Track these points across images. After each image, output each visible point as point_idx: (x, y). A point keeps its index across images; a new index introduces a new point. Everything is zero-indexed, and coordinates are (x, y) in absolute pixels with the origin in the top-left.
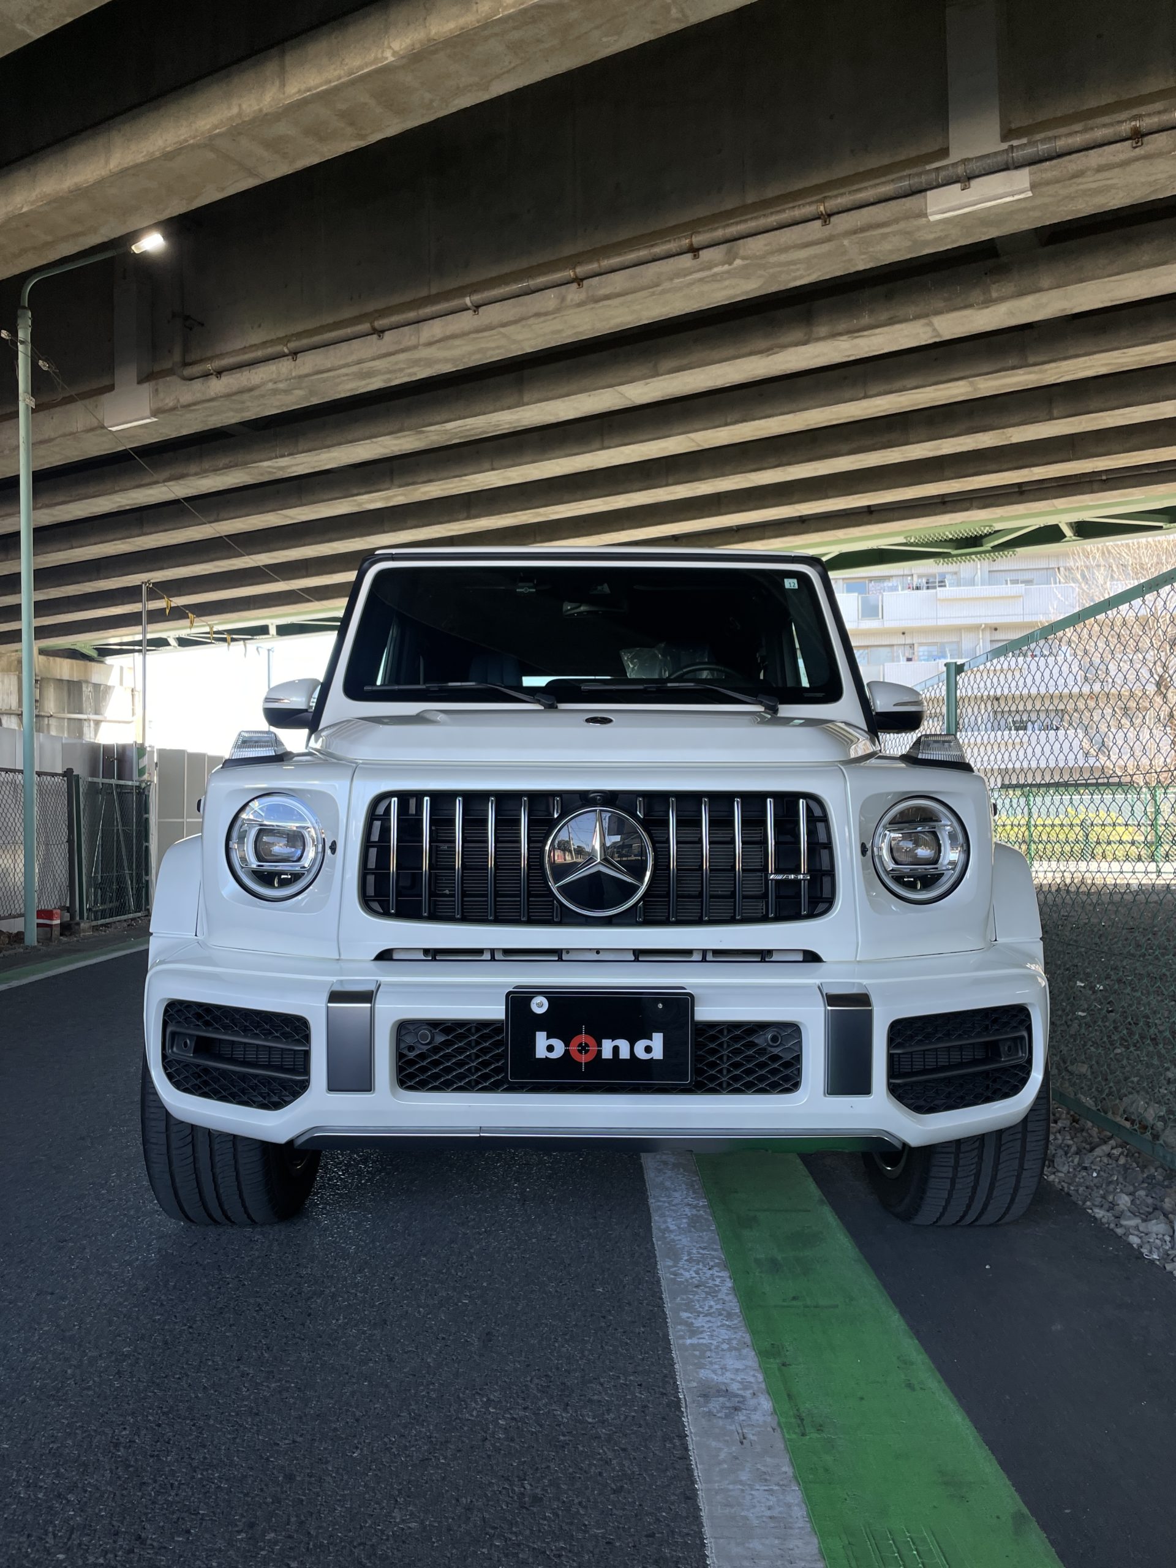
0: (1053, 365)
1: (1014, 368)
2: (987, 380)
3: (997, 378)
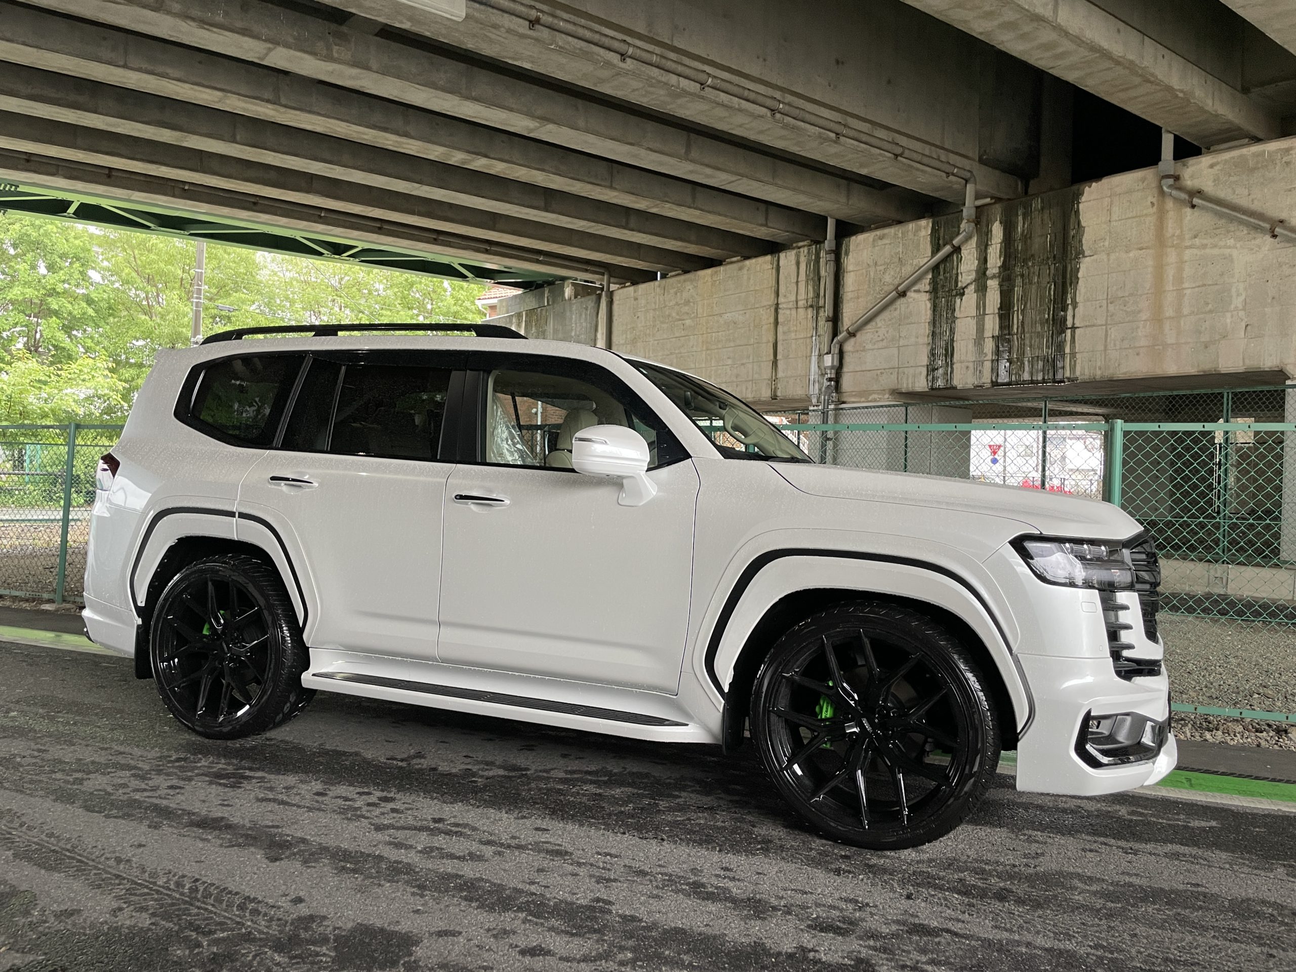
0: (298, 112)
1: (268, 101)
2: (239, 100)
3: (246, 102)
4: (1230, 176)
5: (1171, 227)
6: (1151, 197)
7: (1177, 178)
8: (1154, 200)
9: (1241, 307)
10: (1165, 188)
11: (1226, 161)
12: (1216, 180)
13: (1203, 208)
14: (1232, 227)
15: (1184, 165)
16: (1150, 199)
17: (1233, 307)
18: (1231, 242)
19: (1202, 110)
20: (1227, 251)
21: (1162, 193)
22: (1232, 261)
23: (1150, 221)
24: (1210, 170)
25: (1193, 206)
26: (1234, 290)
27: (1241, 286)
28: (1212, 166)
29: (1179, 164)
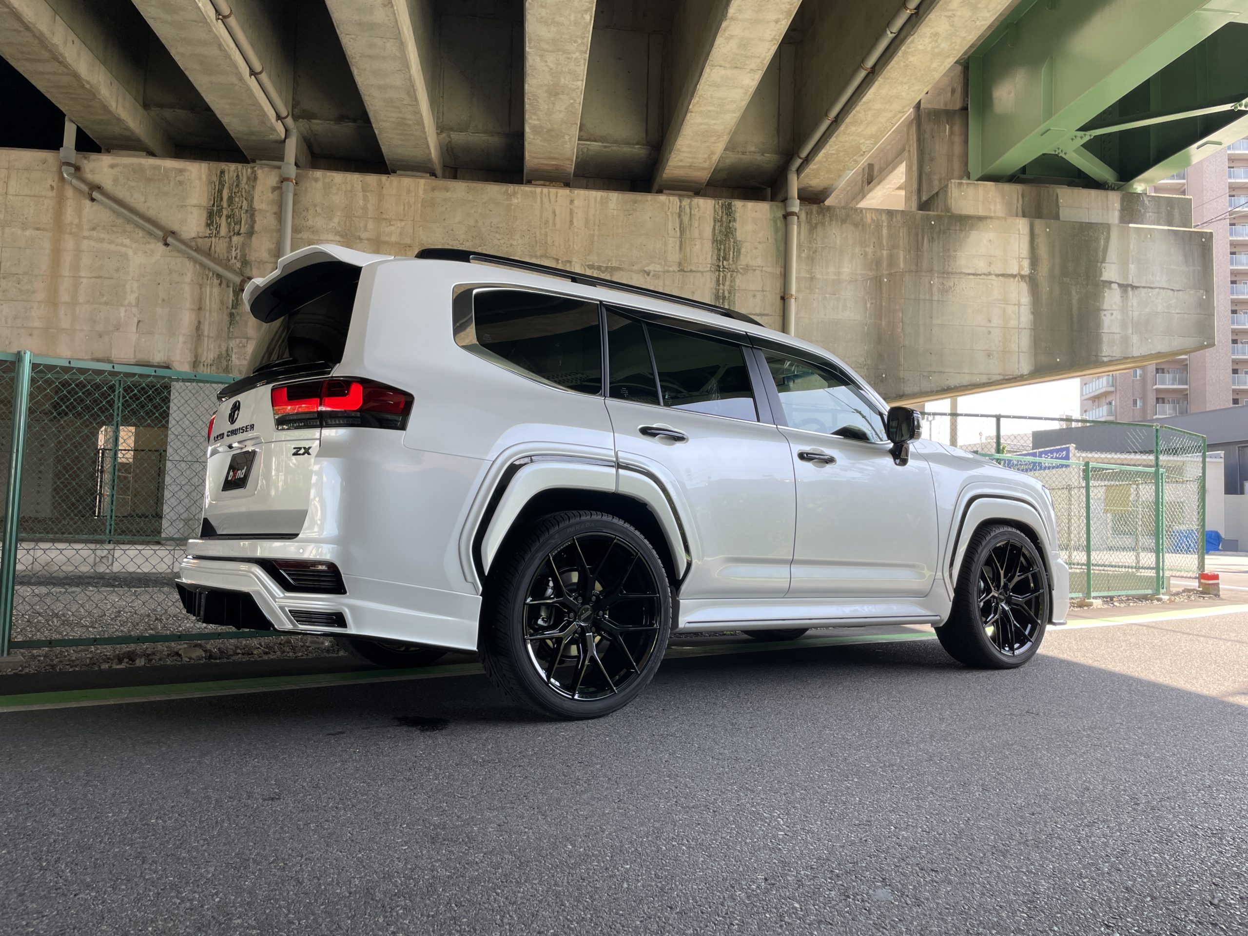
4: (128, 179)
5: (69, 215)
6: (51, 180)
7: (78, 169)
8: (54, 184)
9: (134, 303)
10: (65, 176)
11: (125, 166)
12: (116, 180)
13: (102, 203)
14: (129, 227)
15: (85, 158)
16: (50, 182)
17: (126, 302)
18: (127, 241)
19: (106, 109)
20: (123, 249)
21: (62, 179)
22: (127, 259)
23: (49, 204)
24: (110, 170)
25: (93, 200)
26: (128, 287)
27: (135, 285)
28: (112, 166)
29: (81, 155)
